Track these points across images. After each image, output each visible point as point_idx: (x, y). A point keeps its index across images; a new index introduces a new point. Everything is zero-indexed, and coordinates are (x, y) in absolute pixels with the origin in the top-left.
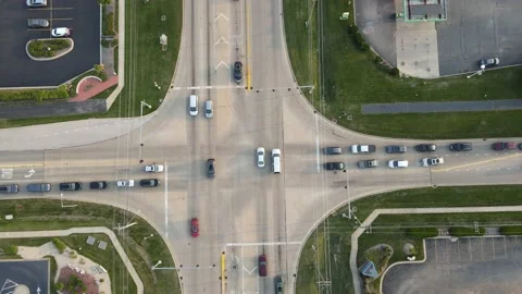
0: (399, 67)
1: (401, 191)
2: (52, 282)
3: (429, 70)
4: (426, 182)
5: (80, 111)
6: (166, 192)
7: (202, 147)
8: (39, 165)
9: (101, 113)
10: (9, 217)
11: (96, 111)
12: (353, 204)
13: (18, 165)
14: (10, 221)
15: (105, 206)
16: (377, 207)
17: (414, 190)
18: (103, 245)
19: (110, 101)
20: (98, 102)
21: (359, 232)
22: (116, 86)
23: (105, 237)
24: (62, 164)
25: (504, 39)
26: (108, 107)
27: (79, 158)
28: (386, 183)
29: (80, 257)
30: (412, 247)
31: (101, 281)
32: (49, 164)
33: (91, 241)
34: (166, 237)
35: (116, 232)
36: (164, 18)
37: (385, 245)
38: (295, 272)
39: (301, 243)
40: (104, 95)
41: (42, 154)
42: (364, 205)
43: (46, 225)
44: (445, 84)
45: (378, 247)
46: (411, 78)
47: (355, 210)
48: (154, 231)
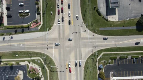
0: (108, 19)
1: (108, 48)
2: (28, 70)
3: (115, 19)
4: (114, 46)
5: (32, 30)
6: (53, 49)
7: (62, 38)
8: (23, 43)
9: (37, 31)
10: (17, 55)
11: (36, 30)
12: (97, 51)
13: (18, 43)
14: (17, 56)
15: (39, 52)
16: (103, 52)
17: (112, 48)
18: (39, 62)
19: (39, 28)
20: (37, 28)
21: (99, 58)
22: (40, 24)
23: (39, 60)
24: (28, 43)
25: (134, 12)
26: (39, 29)
27: (32, 41)
28: (105, 46)
29: (34, 64)
30: (111, 61)
31: (39, 70)
32: (25, 43)
33: (36, 60)
34: (54, 59)
35: (42, 58)
36: (52, 7)
37: (105, 61)
38: (84, 67)
39: (85, 61)
40: (38, 26)
41: (24, 41)
42: (100, 52)
43: (26, 57)
44: (119, 23)
45: (103, 61)
46: (111, 21)
47: (98, 53)
48: (51, 58)
